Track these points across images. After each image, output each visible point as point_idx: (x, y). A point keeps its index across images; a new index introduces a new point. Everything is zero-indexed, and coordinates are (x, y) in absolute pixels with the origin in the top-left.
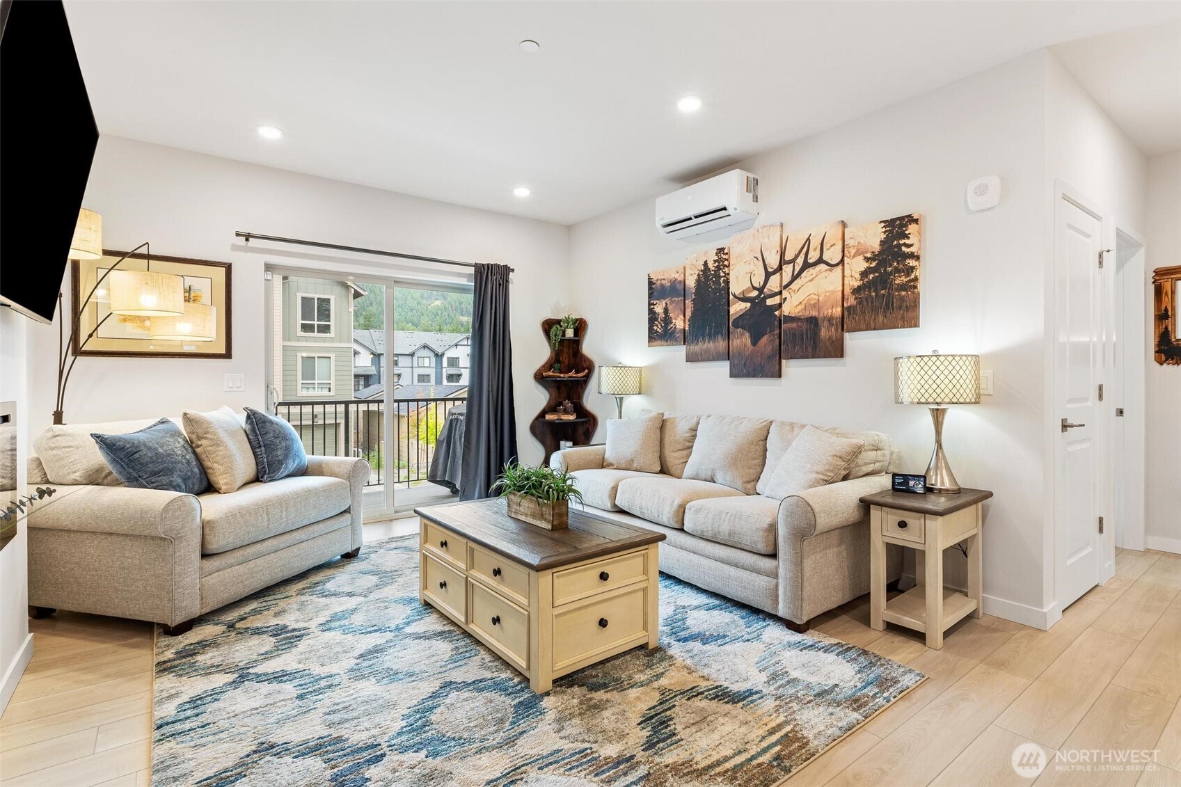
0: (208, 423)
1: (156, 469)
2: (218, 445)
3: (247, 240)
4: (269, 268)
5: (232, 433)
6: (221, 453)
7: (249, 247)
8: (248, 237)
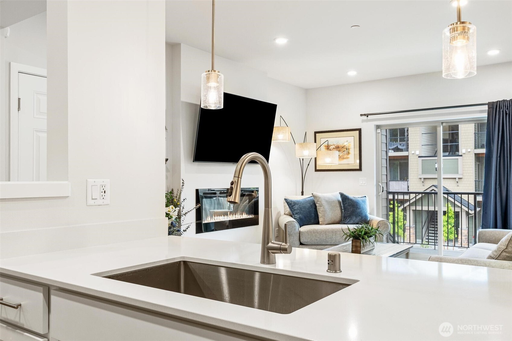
0: (319, 198)
1: (297, 212)
2: (321, 206)
3: (367, 116)
4: (378, 127)
5: (330, 202)
6: (321, 209)
7: (369, 119)
8: (367, 115)
